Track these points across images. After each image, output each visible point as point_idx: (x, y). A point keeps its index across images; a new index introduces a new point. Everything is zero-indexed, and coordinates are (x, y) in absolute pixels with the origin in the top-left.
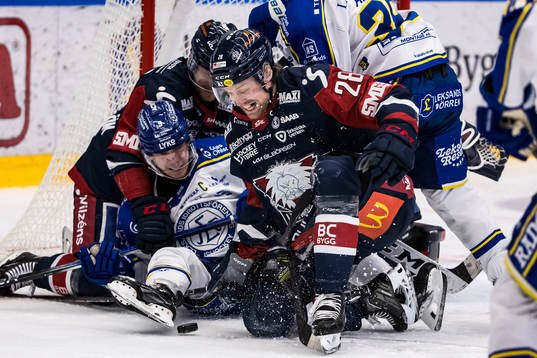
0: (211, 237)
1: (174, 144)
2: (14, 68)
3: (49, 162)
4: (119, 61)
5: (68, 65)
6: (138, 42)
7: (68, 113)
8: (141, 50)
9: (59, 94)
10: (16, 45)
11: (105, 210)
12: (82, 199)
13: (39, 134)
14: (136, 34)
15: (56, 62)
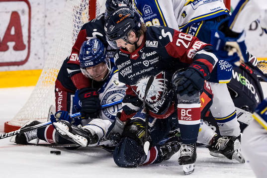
0: (119, 109)
1: (92, 64)
2: (22, 24)
3: (40, 74)
4: (77, 20)
5: (51, 22)
6: (87, 10)
7: (51, 48)
8: (89, 14)
9: (45, 37)
10: (23, 12)
11: (72, 99)
12: (60, 93)
13: (35, 59)
14: (86, 6)
15: (45, 21)
